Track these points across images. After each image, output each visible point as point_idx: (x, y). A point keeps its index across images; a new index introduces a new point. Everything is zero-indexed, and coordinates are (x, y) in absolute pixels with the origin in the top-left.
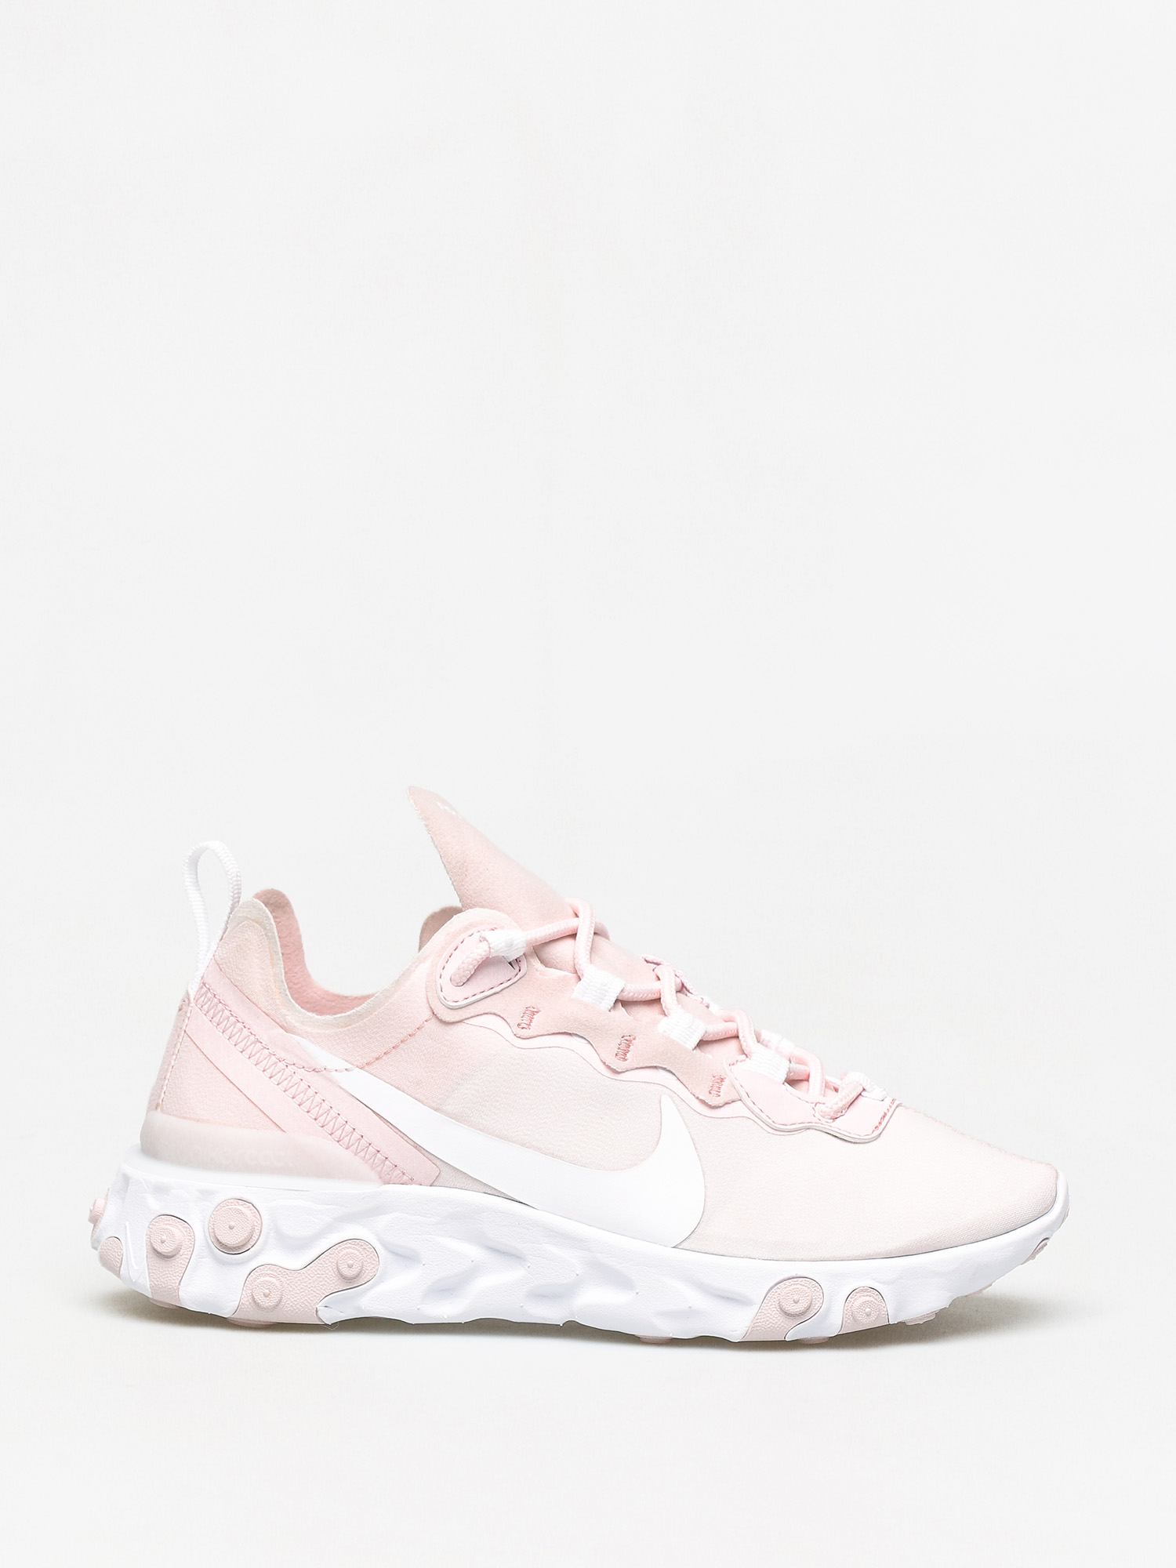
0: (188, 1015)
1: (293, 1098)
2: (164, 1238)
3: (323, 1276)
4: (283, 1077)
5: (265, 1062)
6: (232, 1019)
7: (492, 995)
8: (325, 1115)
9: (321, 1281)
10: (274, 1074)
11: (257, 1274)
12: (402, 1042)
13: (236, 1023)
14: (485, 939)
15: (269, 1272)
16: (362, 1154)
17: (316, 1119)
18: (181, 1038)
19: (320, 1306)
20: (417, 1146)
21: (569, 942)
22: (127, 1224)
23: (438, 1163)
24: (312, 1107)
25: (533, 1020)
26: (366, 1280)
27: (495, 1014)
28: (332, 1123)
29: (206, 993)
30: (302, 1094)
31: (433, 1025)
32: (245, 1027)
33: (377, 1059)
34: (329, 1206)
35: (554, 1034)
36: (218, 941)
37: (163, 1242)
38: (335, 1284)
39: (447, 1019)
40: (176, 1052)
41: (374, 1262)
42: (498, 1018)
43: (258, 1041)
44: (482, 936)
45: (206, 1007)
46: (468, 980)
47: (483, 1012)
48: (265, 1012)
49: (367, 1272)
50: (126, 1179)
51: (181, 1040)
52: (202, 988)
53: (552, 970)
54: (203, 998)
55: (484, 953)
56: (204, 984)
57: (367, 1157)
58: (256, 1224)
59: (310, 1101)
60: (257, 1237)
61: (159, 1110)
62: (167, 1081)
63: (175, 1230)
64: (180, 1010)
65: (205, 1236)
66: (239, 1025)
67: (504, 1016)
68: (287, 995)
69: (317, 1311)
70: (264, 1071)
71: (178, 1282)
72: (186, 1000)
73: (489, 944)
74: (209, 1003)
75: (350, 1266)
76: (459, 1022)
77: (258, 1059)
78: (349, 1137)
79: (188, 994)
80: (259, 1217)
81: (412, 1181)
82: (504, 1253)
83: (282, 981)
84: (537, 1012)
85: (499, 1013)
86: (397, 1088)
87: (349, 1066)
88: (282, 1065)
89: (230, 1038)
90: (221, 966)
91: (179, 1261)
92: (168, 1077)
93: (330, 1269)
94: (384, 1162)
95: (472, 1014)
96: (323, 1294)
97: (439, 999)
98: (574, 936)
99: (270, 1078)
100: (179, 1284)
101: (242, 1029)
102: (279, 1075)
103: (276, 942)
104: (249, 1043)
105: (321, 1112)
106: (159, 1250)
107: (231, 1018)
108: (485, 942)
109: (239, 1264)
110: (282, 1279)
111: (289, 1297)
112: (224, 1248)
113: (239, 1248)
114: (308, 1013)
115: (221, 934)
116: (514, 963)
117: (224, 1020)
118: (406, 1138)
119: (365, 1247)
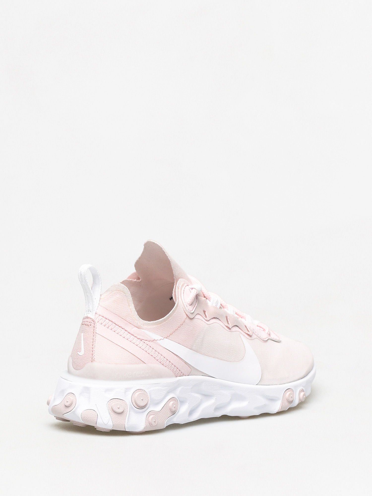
0: (96, 327)
2: (119, 407)
3: (166, 412)
5: (134, 340)
11: (149, 414)
12: (179, 327)
15: (152, 413)
16: (170, 368)
18: (95, 335)
19: (165, 423)
31: (188, 319)
33: (171, 334)
34: (166, 387)
35: (212, 318)
38: (170, 414)
42: (199, 315)
43: (129, 333)
48: (129, 323)
49: (176, 408)
52: (99, 317)
60: (148, 402)
61: (94, 362)
63: (121, 404)
68: (137, 316)
70: (134, 343)
71: (124, 422)
73: (197, 290)
76: (193, 318)
78: (166, 363)
80: (147, 395)
81: (183, 375)
82: (206, 395)
86: (179, 343)
87: (162, 338)
89: (118, 333)
91: (124, 414)
93: (168, 409)
94: (176, 370)
95: (195, 315)
96: (167, 418)
97: (187, 310)
99: (137, 345)
102: (140, 344)
104: (126, 334)
106: (117, 412)
107: (116, 326)
109: (144, 412)
110: (156, 415)
111: (158, 421)
112: (139, 408)
114: (145, 321)
118: (183, 360)
119: (175, 400)
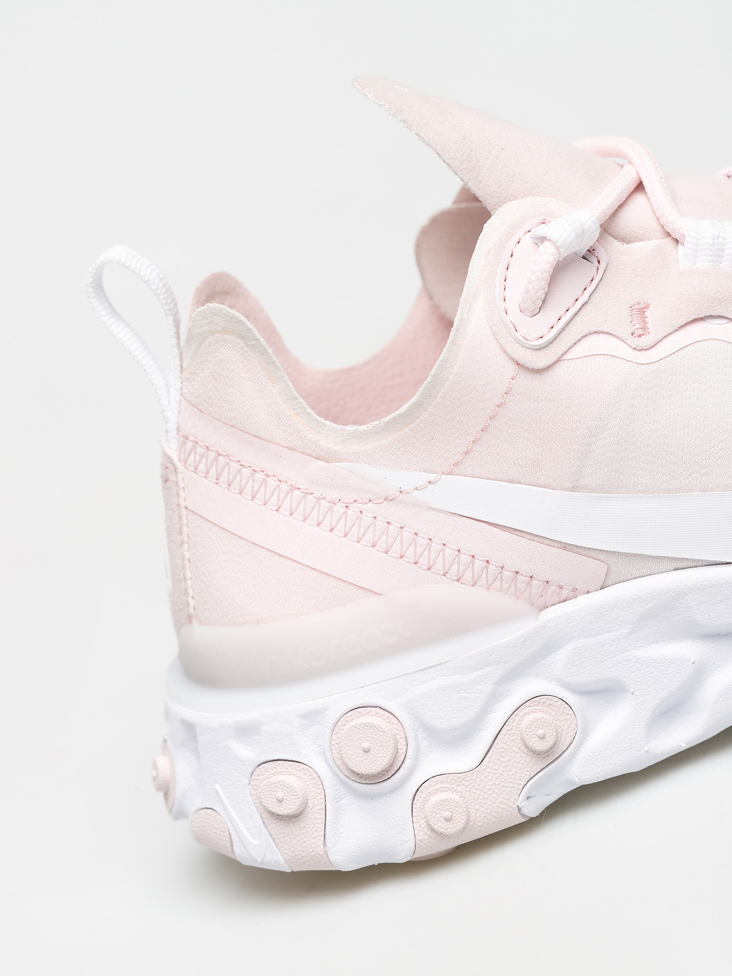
0: (181, 484)
1: (373, 546)
2: (280, 795)
3: (510, 763)
4: (349, 524)
5: (315, 512)
6: (246, 472)
7: (581, 309)
8: (426, 553)
9: (510, 770)
10: (334, 523)
11: (423, 795)
12: (491, 418)
13: (252, 474)
14: (543, 239)
15: (438, 787)
16: (497, 584)
17: (416, 563)
18: (184, 518)
19: (521, 802)
20: (565, 546)
21: (639, 198)
22: (217, 787)
23: (602, 556)
24: (404, 549)
25: (648, 320)
26: (567, 744)
27: (596, 332)
28: (440, 560)
29: (194, 448)
30: (384, 537)
31: (525, 381)
32: (267, 476)
33: (466, 453)
35: (682, 327)
36: (179, 374)
37: (280, 801)
38: (530, 766)
39: (542, 365)
40: (186, 539)
41: (568, 717)
42: (602, 335)
43: (293, 488)
44: (538, 235)
45: (202, 467)
46: (544, 301)
47: (580, 336)
48: (287, 447)
49: (564, 733)
50: (190, 729)
51: (185, 522)
52: (184, 443)
53: (637, 243)
54: (192, 456)
55: (552, 259)
56: (186, 438)
57: (505, 585)
58: (396, 732)
59: (398, 542)
60: (404, 748)
61: (195, 622)
62: (189, 582)
63: (290, 779)
64: (166, 481)
65: (333, 771)
66: (259, 476)
67: (608, 330)
68: (309, 414)
69: (519, 809)
70: (319, 524)
71: (321, 843)
72: (169, 465)
73: (554, 243)
74: (204, 460)
75: (542, 738)
76: (556, 362)
77: (304, 512)
78: (470, 570)
79: (166, 456)
80: (396, 722)
81: (575, 592)
83: (295, 398)
84: (647, 307)
85: (601, 329)
86: (510, 481)
87: (432, 477)
88: (339, 508)
89: (253, 497)
90: (200, 407)
91: (314, 816)
92: (188, 575)
93: (516, 750)
94: (529, 584)
95: (569, 345)
96: (519, 784)
97: (518, 342)
98: (640, 187)
99: (331, 531)
100: (325, 845)
101: (265, 480)
102: (342, 523)
103: (266, 350)
104: (282, 496)
105: (419, 550)
106: (280, 812)
107: (243, 470)
108: (547, 243)
109: (394, 790)
110: (459, 789)
111: (477, 807)
112: (366, 779)
113: (386, 771)
114: (347, 428)
115: (178, 362)
116: (589, 255)
117: (235, 477)
118: (547, 542)
119: (550, 702)
